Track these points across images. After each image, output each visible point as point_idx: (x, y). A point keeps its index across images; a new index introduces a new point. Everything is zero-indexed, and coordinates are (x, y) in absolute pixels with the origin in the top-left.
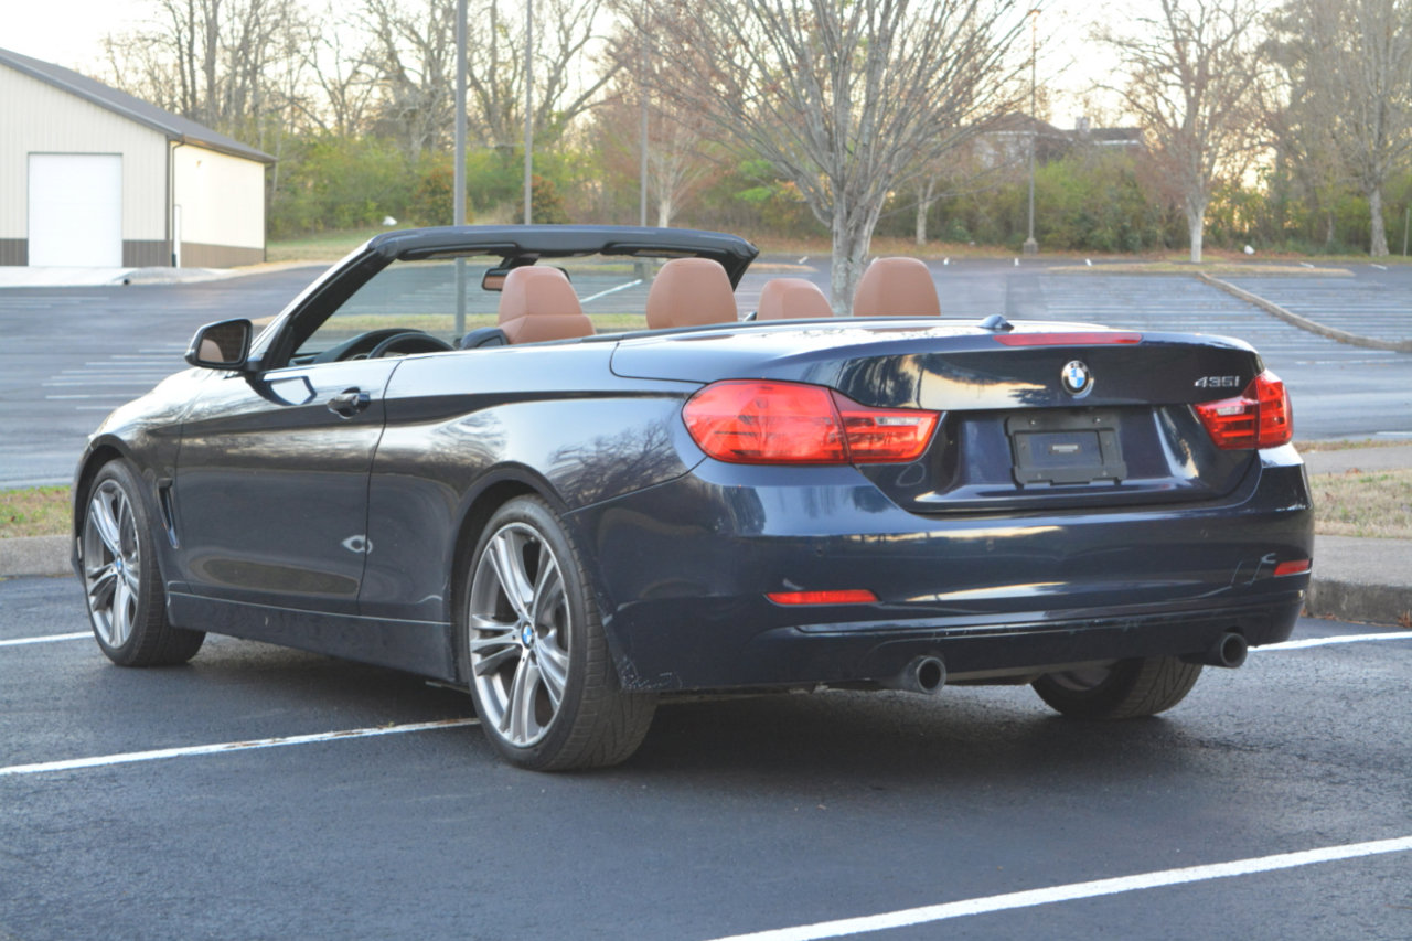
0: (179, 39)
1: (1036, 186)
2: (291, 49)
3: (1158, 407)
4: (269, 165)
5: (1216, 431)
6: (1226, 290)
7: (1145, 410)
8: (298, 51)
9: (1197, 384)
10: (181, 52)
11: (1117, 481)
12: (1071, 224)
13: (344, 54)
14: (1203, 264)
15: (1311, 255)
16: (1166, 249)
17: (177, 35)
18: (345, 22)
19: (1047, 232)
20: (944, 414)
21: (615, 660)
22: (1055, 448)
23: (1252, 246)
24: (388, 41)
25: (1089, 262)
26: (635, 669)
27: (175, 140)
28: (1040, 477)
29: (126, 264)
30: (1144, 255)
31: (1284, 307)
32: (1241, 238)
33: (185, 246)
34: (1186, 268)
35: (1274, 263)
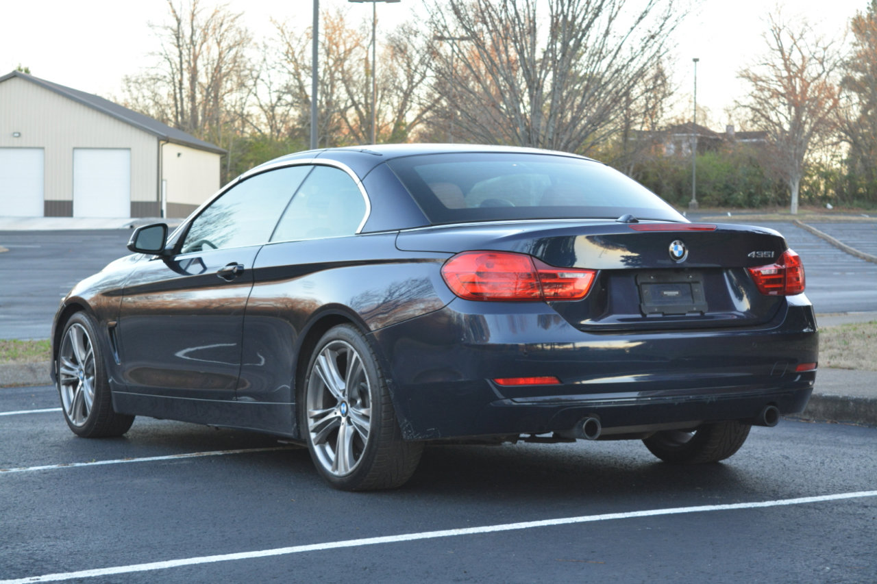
0: (173, 78)
1: (697, 167)
2: (242, 85)
3: (727, 269)
4: (224, 155)
5: (760, 284)
6: (809, 231)
7: (718, 271)
8: (246, 87)
9: (749, 255)
10: (175, 86)
11: (702, 313)
12: (719, 191)
13: (274, 88)
14: (798, 215)
15: (868, 209)
16: (777, 205)
17: (172, 76)
18: (274, 68)
19: (705, 195)
20: (599, 271)
21: (399, 421)
22: (665, 293)
23: (831, 204)
24: (299, 80)
25: (729, 214)
26: (412, 427)
27: (163, 140)
28: (656, 310)
29: (133, 216)
30: (764, 210)
31: (841, 241)
32: (826, 198)
33: (169, 205)
34: (788, 218)
35: (845, 214)
